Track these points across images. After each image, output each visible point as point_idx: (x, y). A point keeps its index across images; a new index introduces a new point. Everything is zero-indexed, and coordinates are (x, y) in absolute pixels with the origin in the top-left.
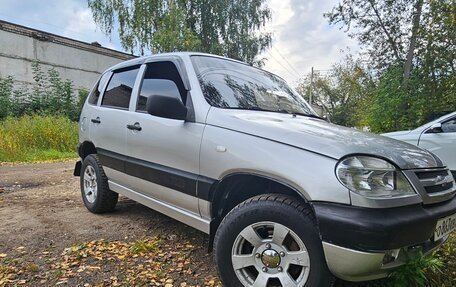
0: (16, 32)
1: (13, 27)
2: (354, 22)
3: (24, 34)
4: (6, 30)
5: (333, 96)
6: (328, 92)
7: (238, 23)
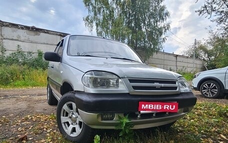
0: (53, 34)
1: (52, 32)
2: (213, 13)
3: (57, 35)
4: (50, 34)
5: (209, 54)
6: (206, 51)
7: (152, 20)
